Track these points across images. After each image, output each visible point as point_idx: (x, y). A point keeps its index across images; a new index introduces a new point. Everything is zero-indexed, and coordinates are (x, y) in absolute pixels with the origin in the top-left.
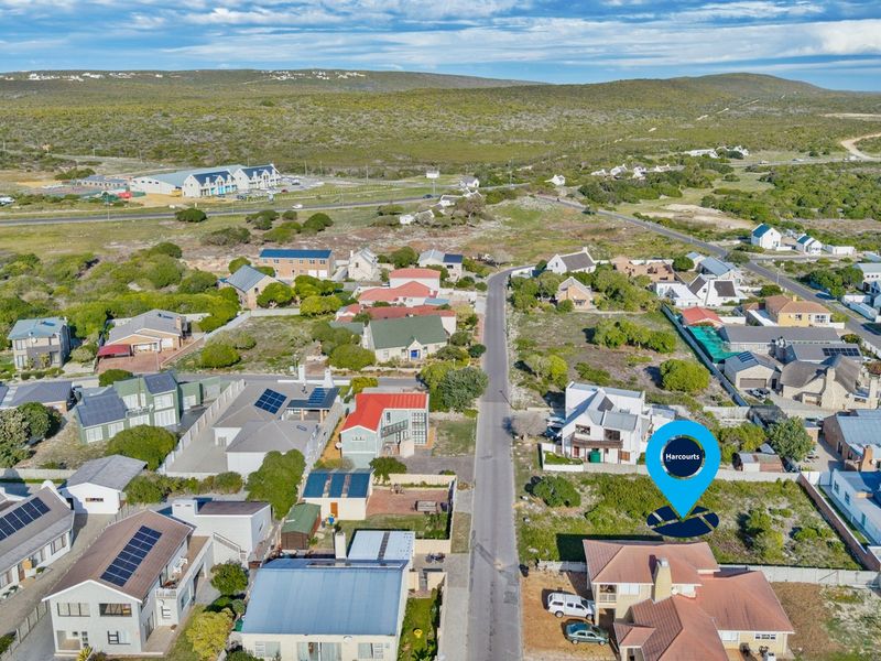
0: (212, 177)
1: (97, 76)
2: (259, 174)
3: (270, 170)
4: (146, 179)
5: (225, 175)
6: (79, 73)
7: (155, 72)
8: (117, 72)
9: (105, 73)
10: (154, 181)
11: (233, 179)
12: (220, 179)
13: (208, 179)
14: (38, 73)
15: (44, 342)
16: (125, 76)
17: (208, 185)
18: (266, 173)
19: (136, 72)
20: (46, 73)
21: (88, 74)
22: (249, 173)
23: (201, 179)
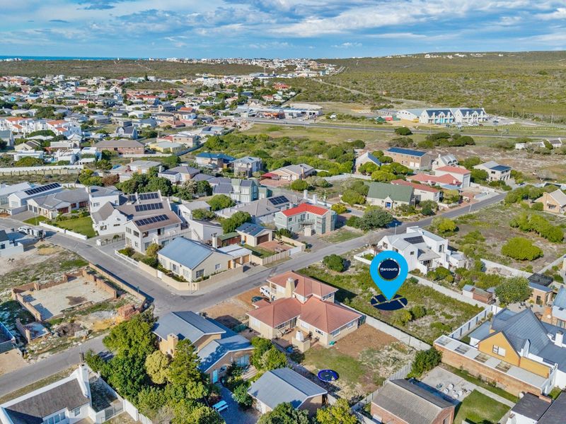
0: (437, 113)
1: (463, 56)
2: (471, 113)
3: (479, 112)
4: (405, 111)
5: (446, 112)
6: (452, 54)
7: (499, 53)
8: (475, 53)
9: (468, 54)
10: (408, 113)
11: (451, 114)
12: (442, 114)
13: (434, 113)
14: (430, 54)
15: (245, 166)
16: (479, 55)
17: (433, 117)
18: (476, 113)
19: (487, 53)
20: (434, 54)
21: (457, 55)
22: (464, 112)
23: (430, 113)
